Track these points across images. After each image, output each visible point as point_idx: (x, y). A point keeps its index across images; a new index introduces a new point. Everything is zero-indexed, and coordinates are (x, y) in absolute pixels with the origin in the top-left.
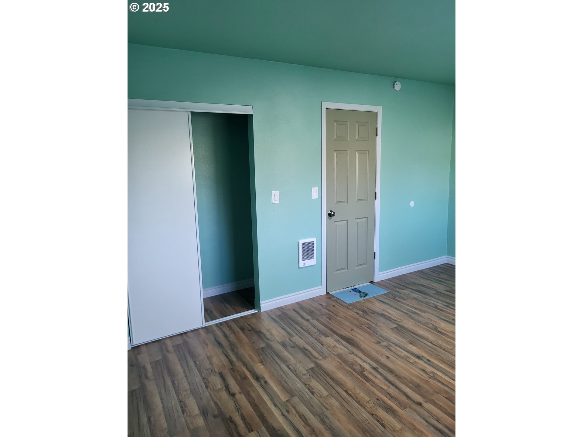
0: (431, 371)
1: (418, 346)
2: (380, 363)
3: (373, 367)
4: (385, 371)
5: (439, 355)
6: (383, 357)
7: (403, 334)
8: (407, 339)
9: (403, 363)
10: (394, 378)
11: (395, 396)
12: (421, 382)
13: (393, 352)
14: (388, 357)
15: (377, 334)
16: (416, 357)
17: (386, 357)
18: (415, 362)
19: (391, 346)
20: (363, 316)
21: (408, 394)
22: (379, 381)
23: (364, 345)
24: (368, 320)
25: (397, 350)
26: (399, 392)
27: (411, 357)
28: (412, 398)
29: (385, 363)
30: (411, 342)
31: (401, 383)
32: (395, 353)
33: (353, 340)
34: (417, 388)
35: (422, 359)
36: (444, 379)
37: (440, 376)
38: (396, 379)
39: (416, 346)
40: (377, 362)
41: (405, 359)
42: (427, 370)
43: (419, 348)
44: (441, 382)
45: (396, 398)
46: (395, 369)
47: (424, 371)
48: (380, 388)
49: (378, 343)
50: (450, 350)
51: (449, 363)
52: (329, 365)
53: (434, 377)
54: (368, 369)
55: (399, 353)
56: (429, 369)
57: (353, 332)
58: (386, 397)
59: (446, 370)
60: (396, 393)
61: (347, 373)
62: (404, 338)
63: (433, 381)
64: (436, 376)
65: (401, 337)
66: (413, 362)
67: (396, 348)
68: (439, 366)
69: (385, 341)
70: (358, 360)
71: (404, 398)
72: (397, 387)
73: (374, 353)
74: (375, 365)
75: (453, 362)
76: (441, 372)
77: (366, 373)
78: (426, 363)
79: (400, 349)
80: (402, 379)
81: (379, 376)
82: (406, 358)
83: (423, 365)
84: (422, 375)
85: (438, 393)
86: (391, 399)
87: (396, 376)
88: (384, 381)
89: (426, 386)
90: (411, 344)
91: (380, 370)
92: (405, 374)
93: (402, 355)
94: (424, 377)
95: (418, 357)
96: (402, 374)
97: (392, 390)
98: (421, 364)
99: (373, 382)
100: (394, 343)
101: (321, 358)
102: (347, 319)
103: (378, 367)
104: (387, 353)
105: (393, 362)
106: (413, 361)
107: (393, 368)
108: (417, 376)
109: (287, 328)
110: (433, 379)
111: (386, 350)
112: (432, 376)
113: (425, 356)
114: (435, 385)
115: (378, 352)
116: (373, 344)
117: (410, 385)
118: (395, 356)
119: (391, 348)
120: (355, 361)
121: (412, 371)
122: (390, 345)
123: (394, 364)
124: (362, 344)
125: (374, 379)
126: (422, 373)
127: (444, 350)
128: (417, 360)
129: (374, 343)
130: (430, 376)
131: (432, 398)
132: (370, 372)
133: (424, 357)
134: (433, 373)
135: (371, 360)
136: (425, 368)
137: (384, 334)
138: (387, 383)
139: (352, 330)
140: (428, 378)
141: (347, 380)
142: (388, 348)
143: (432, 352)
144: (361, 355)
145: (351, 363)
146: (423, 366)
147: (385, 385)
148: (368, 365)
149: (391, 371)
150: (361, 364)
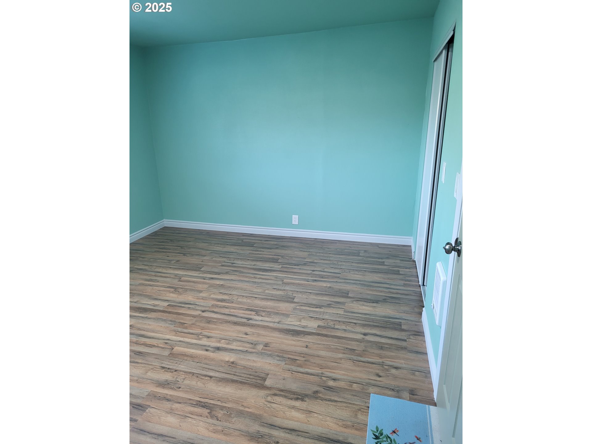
0: (202, 340)
1: (224, 363)
2: (249, 325)
3: (252, 320)
4: (240, 321)
5: (198, 362)
6: (251, 332)
7: (249, 373)
8: (240, 367)
9: (230, 336)
10: (230, 319)
11: (223, 309)
12: (208, 326)
13: (245, 342)
14: (246, 334)
15: (277, 355)
16: (221, 348)
17: (248, 333)
18: (219, 342)
19: (251, 348)
20: (321, 378)
21: (214, 314)
22: (240, 313)
23: (278, 335)
24: (307, 373)
25: (243, 347)
26: (221, 312)
27: (225, 345)
28: (210, 312)
29: (245, 328)
30: (234, 365)
31: (223, 318)
32: (243, 341)
33: (293, 335)
34: (209, 321)
35: (214, 348)
36: (188, 338)
37: (193, 339)
38: (228, 320)
39: (227, 361)
40: (252, 326)
41: (230, 340)
42: (205, 339)
43: (222, 361)
44: (191, 334)
45: (221, 308)
46: (233, 326)
47: (208, 337)
48: (235, 308)
49: (266, 345)
50: (186, 377)
51: (185, 358)
52: (284, 306)
53: (198, 336)
54: (254, 316)
55: (239, 343)
56: (204, 342)
57: (304, 344)
58: (228, 306)
59: (187, 348)
60: (223, 310)
61: (267, 307)
62: (245, 367)
63: (198, 331)
64: (196, 337)
65: (248, 366)
66: (221, 340)
67: (245, 348)
68: (196, 349)
69: (261, 350)
70: (269, 319)
71: (215, 310)
72: (224, 314)
73: (262, 332)
74: (251, 322)
75: (181, 362)
76: (192, 344)
77: (254, 313)
78: (209, 346)
79: (241, 348)
80: (223, 321)
81: (242, 315)
82: (230, 342)
83: (211, 343)
84: (209, 332)
85: (192, 324)
86: (225, 306)
87: (229, 322)
88: (236, 314)
89: (202, 325)
90: (233, 363)
91: (245, 320)
92: (223, 326)
93: (235, 343)
94: (206, 331)
95: (218, 349)
96: (226, 325)
97: (226, 311)
98: (213, 342)
99: (243, 310)
100: (251, 353)
101: (298, 307)
102: (332, 361)
103: (248, 322)
104: (249, 338)
105: (239, 332)
106: (221, 342)
107: (235, 326)
108: (213, 329)
109: (365, 316)
110: (198, 334)
111: (253, 340)
112: (200, 336)
113: (212, 354)
114: (196, 329)
115: (259, 335)
116: (270, 341)
117: (215, 320)
118: (241, 339)
119: (251, 346)
120: (270, 318)
121: (218, 332)
122: (254, 348)
123: (238, 331)
124: (280, 336)
125: (244, 312)
126: (209, 334)
127: (193, 372)
128: (218, 345)
129: (270, 343)
130: (201, 334)
131: (196, 319)
132: (251, 315)
133: (213, 352)
134: (200, 339)
135: (258, 324)
136: (208, 340)
137: (269, 360)
138: (233, 314)
139: (307, 347)
140: (202, 332)
141: (262, 303)
142: (254, 344)
143: (206, 364)
144: (271, 325)
145: (271, 315)
146: (210, 341)
147: (234, 312)
148: (258, 319)
149: (235, 323)
150: (263, 317)
